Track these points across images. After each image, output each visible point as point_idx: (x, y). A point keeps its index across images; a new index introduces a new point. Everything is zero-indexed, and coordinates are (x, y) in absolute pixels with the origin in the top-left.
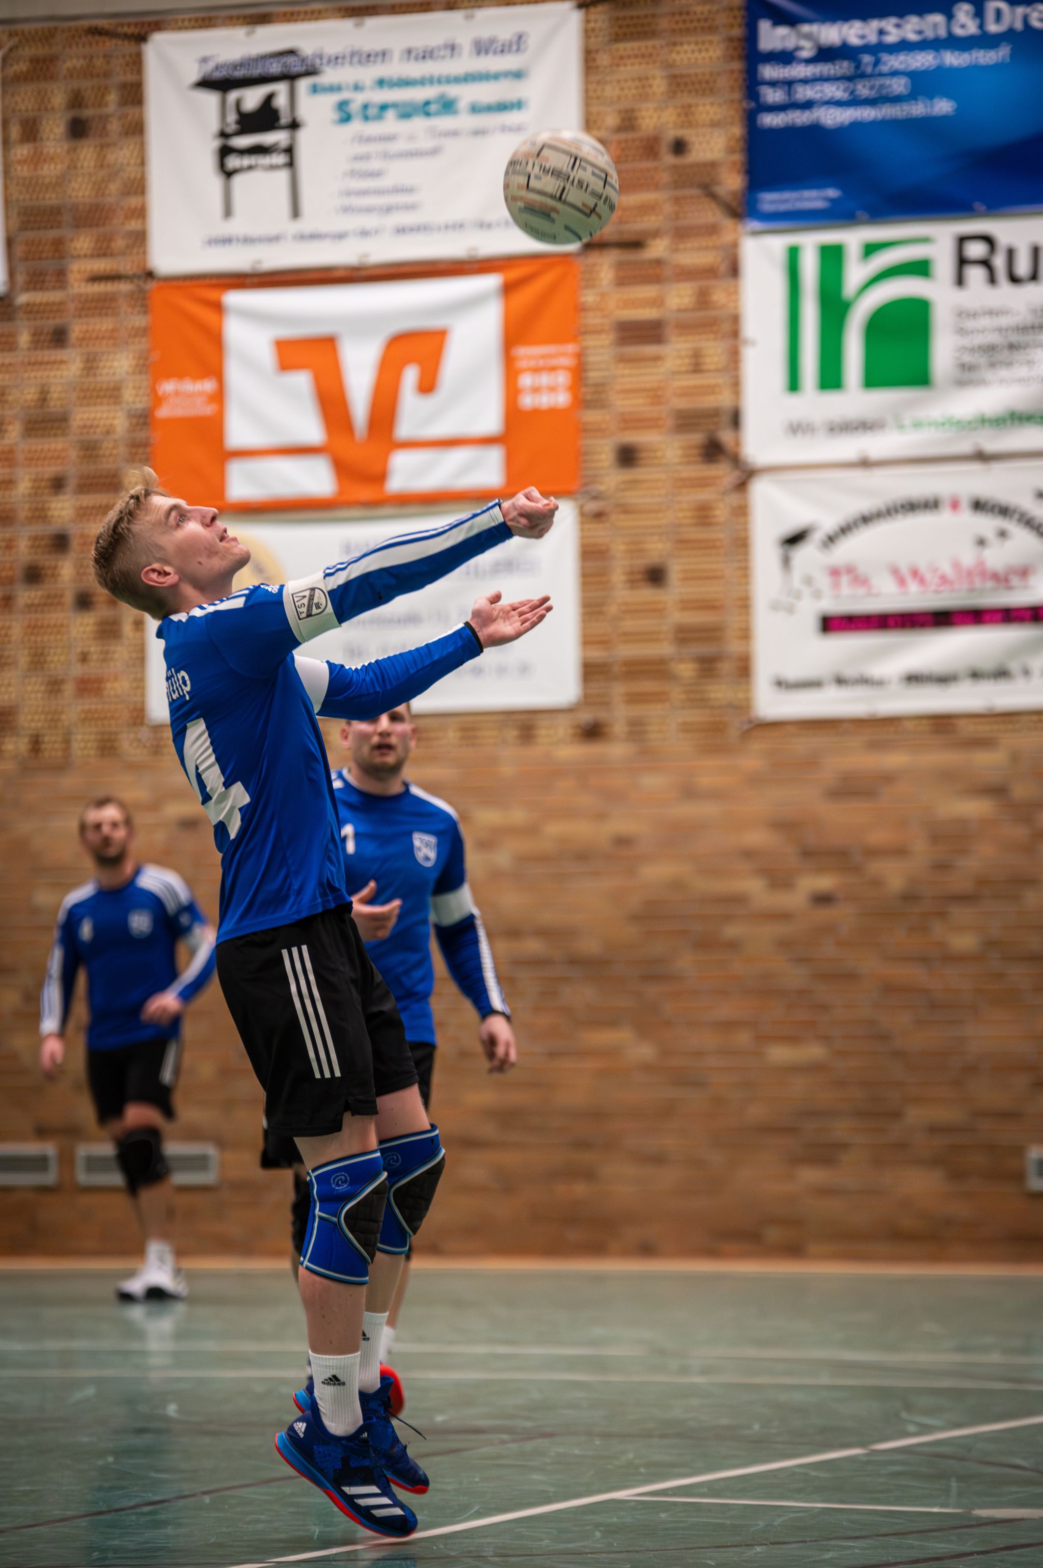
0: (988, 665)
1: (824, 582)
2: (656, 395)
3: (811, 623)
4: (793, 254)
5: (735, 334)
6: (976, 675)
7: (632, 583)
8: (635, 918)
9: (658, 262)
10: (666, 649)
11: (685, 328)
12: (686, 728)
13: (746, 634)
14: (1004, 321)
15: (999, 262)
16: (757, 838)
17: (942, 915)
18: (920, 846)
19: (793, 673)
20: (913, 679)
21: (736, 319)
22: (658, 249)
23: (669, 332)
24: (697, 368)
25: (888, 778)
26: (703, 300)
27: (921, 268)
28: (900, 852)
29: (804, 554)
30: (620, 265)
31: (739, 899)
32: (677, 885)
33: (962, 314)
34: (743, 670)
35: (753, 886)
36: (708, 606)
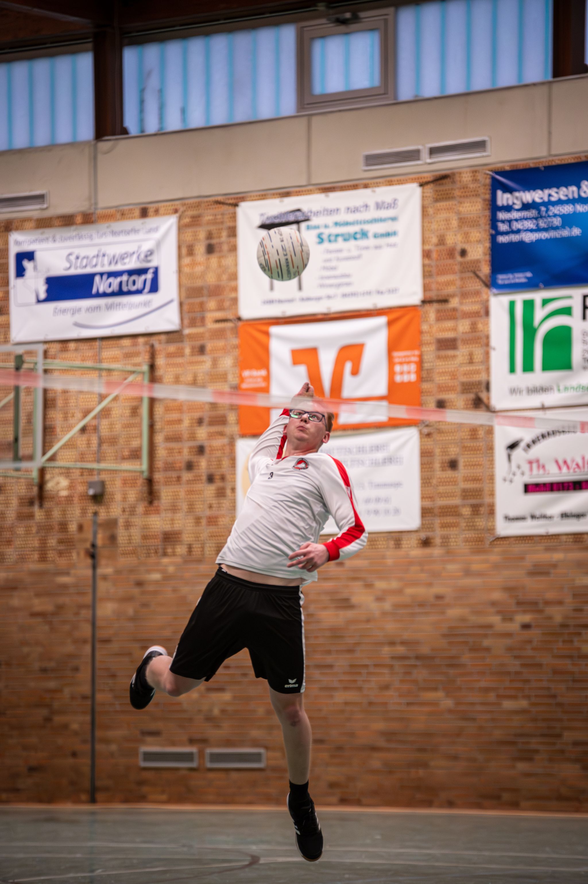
1: (526, 467)
2: (453, 376)
3: (521, 488)
4: (512, 304)
5: (487, 345)
7: (443, 469)
8: (444, 636)
9: (454, 310)
10: (457, 501)
11: (466, 342)
12: (467, 540)
13: (492, 494)
16: (497, 595)
17: (578, 634)
18: (569, 599)
19: (512, 514)
20: (565, 515)
21: (488, 337)
22: (454, 303)
23: (459, 343)
24: (471, 362)
25: (555, 566)
26: (474, 328)
27: (567, 311)
28: (560, 603)
29: (518, 453)
30: (438, 311)
31: (490, 626)
32: (463, 619)
33: (585, 333)
34: (492, 512)
35: (496, 619)
36: (476, 479)
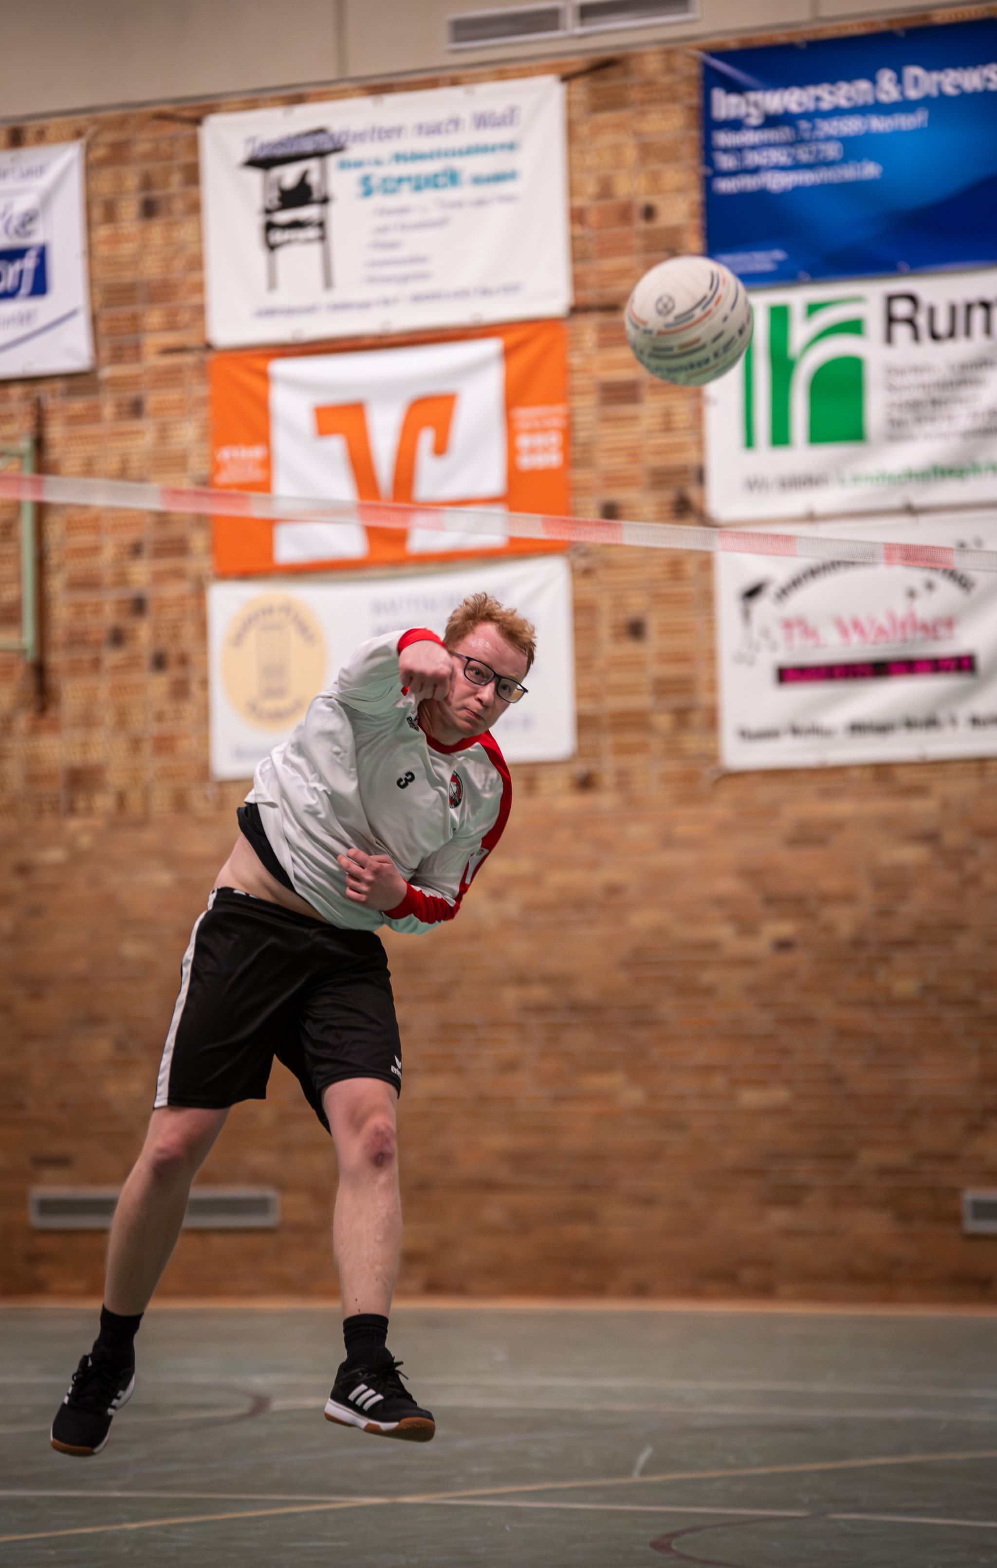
0: (920, 714)
1: (778, 633)
2: (634, 454)
3: (768, 674)
5: (698, 393)
6: (910, 724)
7: (616, 637)
8: (625, 965)
10: (643, 701)
11: (658, 387)
12: (666, 779)
13: (713, 686)
14: (927, 378)
15: (922, 320)
16: (727, 885)
17: (886, 960)
18: (866, 892)
19: (755, 723)
20: (857, 728)
23: (642, 392)
24: (668, 427)
25: (837, 825)
27: (854, 327)
29: (763, 606)
30: (601, 328)
31: (712, 946)
32: (659, 932)
33: (892, 371)
34: (712, 721)
35: (724, 933)
36: (682, 658)
